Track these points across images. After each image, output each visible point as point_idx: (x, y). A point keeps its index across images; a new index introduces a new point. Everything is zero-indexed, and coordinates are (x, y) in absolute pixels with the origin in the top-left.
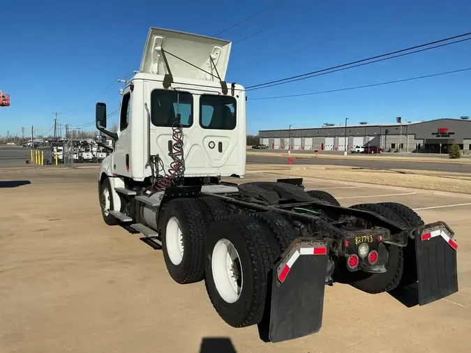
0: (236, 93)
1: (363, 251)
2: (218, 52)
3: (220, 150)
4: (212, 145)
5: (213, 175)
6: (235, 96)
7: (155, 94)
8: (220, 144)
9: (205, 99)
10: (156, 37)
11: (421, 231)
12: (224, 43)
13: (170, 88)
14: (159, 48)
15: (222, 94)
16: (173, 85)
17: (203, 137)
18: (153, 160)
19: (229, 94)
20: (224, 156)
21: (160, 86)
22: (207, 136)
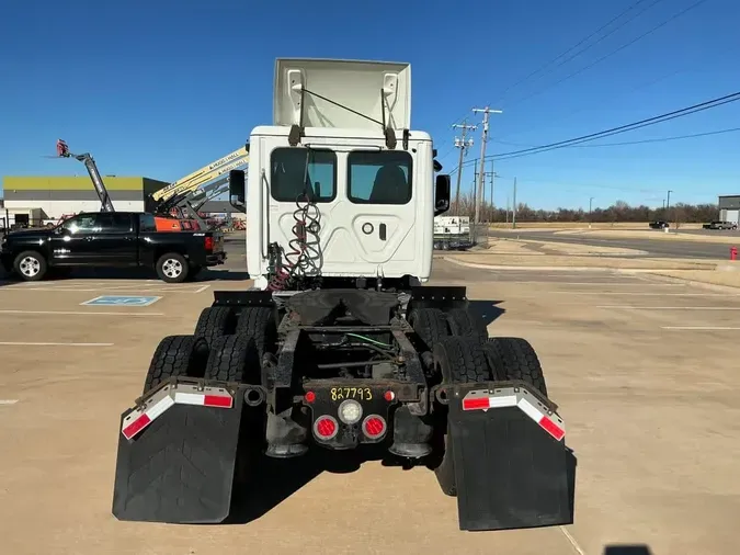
0: (411, 145)
1: (351, 412)
2: (394, 82)
3: (383, 235)
4: (368, 229)
5: (370, 276)
6: (410, 151)
7: (277, 155)
8: (383, 228)
9: (356, 157)
10: (290, 71)
11: (464, 393)
12: (399, 68)
13: (299, 145)
14: (299, 86)
15: (386, 148)
16: (304, 141)
17: (352, 217)
18: (274, 251)
19: (399, 147)
20: (389, 247)
21: (285, 143)
22: (359, 215)
